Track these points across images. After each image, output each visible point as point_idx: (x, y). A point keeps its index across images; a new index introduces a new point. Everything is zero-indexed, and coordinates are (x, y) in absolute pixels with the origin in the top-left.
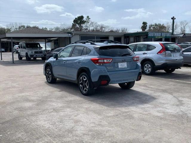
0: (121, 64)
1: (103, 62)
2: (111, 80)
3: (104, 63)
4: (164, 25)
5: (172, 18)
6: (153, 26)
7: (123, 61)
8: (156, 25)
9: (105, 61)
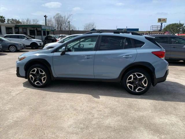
4: (19, 21)
5: (45, 16)
6: (10, 21)
8: (13, 20)
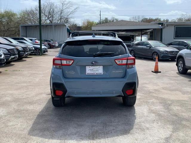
0: (91, 68)
1: (60, 63)
2: (68, 91)
3: (62, 65)
7: (93, 65)
9: (64, 62)
